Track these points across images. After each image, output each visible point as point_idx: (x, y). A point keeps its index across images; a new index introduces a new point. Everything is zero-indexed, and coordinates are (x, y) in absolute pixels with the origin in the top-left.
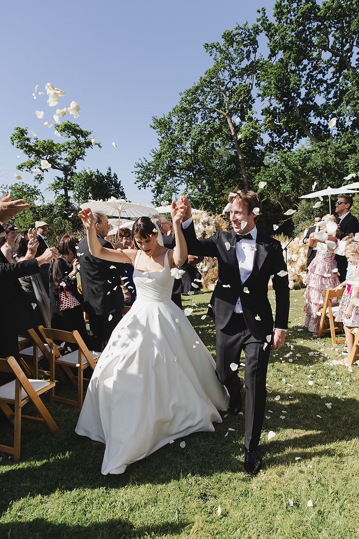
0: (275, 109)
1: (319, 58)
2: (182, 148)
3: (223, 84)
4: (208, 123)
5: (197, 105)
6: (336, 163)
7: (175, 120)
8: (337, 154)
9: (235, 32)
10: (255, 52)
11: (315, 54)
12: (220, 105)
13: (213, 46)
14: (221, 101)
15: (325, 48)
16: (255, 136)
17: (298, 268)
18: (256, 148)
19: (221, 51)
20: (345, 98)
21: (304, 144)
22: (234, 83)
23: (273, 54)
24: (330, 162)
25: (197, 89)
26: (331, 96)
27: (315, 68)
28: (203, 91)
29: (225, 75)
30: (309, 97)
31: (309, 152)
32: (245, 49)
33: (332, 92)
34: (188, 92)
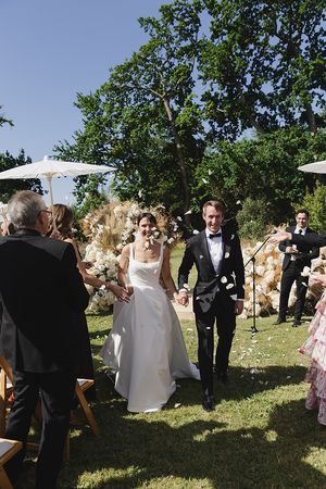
0: (217, 95)
1: (266, 42)
2: (112, 132)
3: (160, 63)
4: (142, 106)
5: (130, 84)
6: (285, 158)
7: (103, 99)
8: (286, 148)
9: (174, 7)
10: (197, 31)
11: (261, 39)
12: (156, 86)
13: (149, 21)
14: (157, 82)
15: (273, 32)
16: (195, 123)
17: (265, 286)
18: (196, 137)
19: (159, 29)
20: (295, 87)
21: (249, 135)
22: (171, 65)
23: (216, 35)
24: (279, 156)
25: (130, 65)
26: (279, 84)
27: (262, 54)
28: (136, 68)
29: (162, 53)
30: (256, 84)
31: (255, 143)
32: (187, 28)
33: (281, 80)
34: (119, 68)
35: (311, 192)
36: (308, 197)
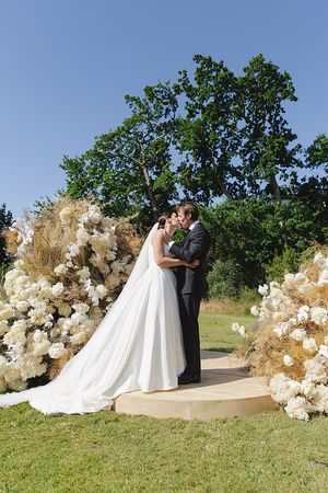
0: (191, 166)
1: (234, 127)
2: (94, 192)
3: (141, 136)
4: (122, 171)
5: (113, 152)
6: (254, 222)
7: (88, 163)
8: (255, 214)
9: (157, 89)
10: (174, 110)
11: (231, 122)
12: (137, 155)
13: (134, 99)
14: (138, 152)
15: (240, 115)
16: (172, 189)
18: (170, 202)
19: (141, 105)
20: (262, 160)
22: (152, 138)
23: (191, 114)
24: (248, 220)
25: (114, 135)
26: (247, 157)
27: (230, 134)
28: (119, 139)
29: (143, 128)
30: (225, 159)
31: (227, 209)
32: (165, 107)
33: (249, 155)
34: (104, 137)
35: (280, 254)
36: (276, 259)
